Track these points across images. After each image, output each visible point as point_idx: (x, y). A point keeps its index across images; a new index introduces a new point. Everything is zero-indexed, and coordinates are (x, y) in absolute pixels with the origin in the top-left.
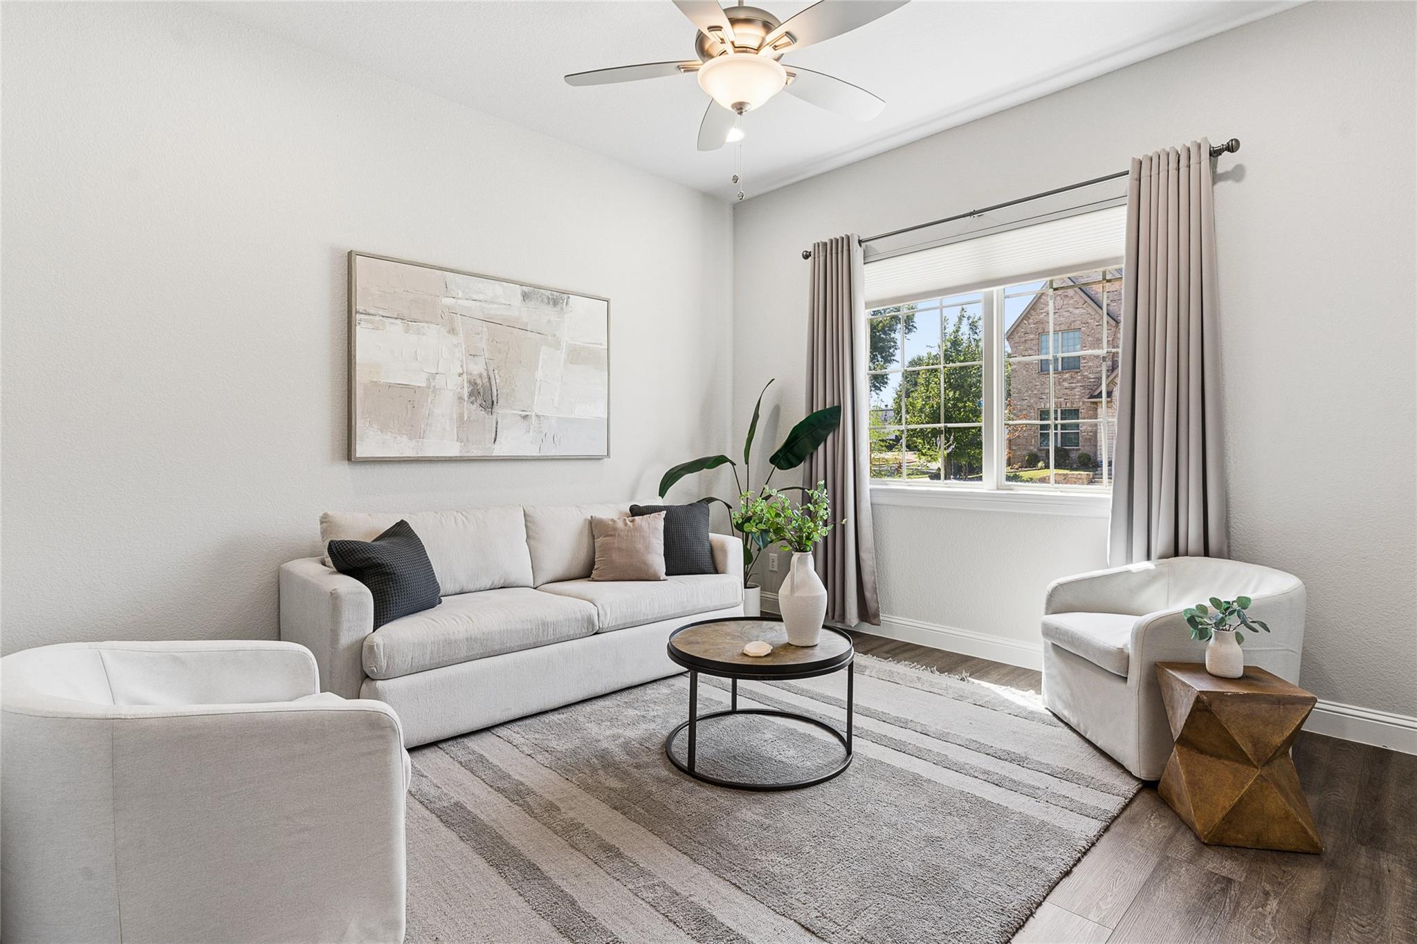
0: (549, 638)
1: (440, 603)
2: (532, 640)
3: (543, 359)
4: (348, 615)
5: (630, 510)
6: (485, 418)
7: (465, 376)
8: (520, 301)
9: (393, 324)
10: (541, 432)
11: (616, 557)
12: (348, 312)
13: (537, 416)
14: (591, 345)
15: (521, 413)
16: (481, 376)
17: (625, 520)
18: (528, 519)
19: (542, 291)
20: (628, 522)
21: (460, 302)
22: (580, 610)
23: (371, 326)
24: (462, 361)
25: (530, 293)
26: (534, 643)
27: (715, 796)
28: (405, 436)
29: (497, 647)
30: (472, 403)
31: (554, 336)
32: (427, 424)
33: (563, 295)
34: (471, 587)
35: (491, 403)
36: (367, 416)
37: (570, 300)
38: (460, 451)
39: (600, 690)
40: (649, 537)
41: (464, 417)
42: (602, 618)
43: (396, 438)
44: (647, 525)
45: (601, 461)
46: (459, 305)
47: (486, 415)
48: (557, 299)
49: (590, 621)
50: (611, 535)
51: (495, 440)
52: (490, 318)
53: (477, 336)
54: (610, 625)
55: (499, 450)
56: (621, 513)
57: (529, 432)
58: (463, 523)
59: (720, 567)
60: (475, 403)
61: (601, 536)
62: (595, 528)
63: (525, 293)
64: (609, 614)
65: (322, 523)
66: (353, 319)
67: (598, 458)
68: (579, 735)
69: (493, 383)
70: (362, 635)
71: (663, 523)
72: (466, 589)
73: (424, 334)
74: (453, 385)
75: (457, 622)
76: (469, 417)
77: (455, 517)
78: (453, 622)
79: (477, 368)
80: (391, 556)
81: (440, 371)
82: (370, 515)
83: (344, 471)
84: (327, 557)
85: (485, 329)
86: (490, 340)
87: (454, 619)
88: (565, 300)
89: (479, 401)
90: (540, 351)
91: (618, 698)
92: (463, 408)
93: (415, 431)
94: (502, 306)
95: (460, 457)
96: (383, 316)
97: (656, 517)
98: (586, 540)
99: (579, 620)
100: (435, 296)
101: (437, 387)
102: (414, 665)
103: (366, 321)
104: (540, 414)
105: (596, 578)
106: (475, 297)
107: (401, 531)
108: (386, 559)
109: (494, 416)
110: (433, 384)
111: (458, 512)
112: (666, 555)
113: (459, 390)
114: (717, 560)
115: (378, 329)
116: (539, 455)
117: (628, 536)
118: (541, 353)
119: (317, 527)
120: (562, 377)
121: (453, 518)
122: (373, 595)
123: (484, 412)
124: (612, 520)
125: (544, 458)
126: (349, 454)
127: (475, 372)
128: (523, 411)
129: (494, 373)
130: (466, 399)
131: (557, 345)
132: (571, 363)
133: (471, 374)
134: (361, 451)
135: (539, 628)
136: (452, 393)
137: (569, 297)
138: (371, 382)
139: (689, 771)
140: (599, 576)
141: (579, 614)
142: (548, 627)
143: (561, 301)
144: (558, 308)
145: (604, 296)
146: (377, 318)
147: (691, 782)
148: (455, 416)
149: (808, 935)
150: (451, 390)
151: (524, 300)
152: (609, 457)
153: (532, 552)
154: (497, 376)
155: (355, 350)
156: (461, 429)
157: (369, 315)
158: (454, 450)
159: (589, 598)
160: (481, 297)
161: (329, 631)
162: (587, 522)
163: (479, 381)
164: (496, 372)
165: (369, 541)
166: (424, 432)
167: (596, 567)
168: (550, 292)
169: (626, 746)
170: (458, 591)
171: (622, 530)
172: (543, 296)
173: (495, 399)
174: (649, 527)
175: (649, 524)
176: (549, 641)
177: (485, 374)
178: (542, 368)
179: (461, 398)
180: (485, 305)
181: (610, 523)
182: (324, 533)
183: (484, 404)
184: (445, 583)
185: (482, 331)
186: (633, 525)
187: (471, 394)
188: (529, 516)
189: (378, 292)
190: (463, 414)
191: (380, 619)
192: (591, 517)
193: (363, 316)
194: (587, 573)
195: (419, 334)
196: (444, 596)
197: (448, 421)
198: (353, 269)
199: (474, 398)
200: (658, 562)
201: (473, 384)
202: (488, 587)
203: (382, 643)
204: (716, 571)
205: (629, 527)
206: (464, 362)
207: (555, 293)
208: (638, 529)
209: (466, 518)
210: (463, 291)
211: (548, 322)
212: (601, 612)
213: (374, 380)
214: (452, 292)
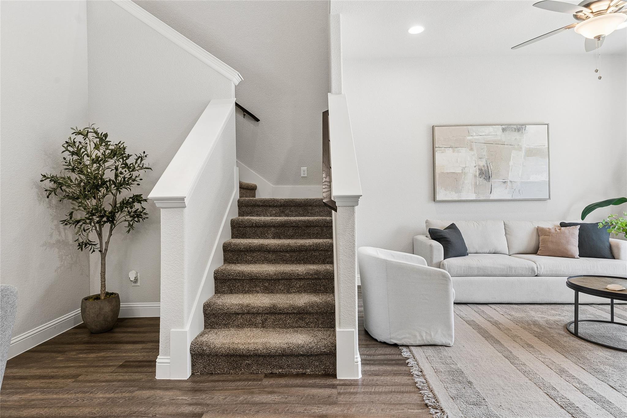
0: (512, 274)
1: (468, 255)
2: (504, 273)
3: (513, 156)
4: (435, 253)
5: (560, 224)
6: (486, 183)
7: (477, 167)
8: (501, 132)
9: (448, 150)
10: (513, 188)
11: (551, 246)
12: (433, 147)
13: (510, 181)
14: (538, 147)
15: (502, 180)
16: (484, 166)
17: (556, 228)
18: (506, 226)
19: (511, 126)
20: (557, 229)
21: (475, 137)
22: (528, 265)
23: (441, 152)
24: (476, 161)
25: (506, 128)
26: (506, 275)
27: (586, 344)
28: (454, 192)
29: (490, 273)
30: (480, 178)
31: (518, 145)
32: (462, 187)
33: (523, 126)
34: (480, 251)
35: (489, 177)
36: (440, 185)
37: (527, 128)
38: (476, 197)
39: (539, 300)
40: (569, 237)
41: (477, 183)
42: (539, 269)
43: (451, 193)
44: (568, 231)
45: (546, 201)
46: (474, 139)
47: (487, 182)
48: (520, 128)
49: (533, 270)
50: (547, 235)
51: (491, 193)
52: (487, 142)
53: (482, 150)
54: (544, 273)
55: (492, 197)
56: (555, 226)
57: (506, 189)
58: (477, 226)
59: (616, 255)
60: (482, 178)
61: (542, 235)
62: (540, 232)
63: (504, 128)
64: (543, 269)
65: (426, 223)
66: (435, 150)
67: (544, 200)
68: (525, 314)
69: (489, 168)
70: (440, 261)
71: (578, 231)
72: (478, 252)
73: (460, 152)
74: (472, 171)
75: (474, 261)
76: (479, 184)
77: (473, 223)
78: (472, 261)
79: (482, 163)
80: (450, 235)
81: (467, 166)
82: (442, 221)
83: (433, 204)
84: (428, 235)
85: (485, 147)
86: (488, 151)
87: (472, 260)
88: (524, 128)
89: (483, 177)
90: (511, 153)
91: (549, 306)
92: (477, 180)
93: (458, 190)
94: (492, 136)
95: (476, 200)
96: (445, 148)
97: (573, 228)
98: (535, 237)
99: (527, 268)
100: (464, 136)
101: (466, 172)
102: (458, 273)
103: (439, 150)
104: (512, 180)
105: (539, 254)
106: (481, 134)
107: (453, 227)
108: (447, 236)
109: (490, 183)
110: (464, 171)
111: (475, 221)
112: (579, 246)
113: (475, 173)
114: (614, 251)
115: (443, 152)
116: (512, 198)
117: (557, 236)
118: (512, 154)
119: (425, 225)
120: (523, 163)
121: (473, 224)
122: (444, 248)
123: (485, 181)
124: (549, 229)
125: (515, 200)
126: (434, 199)
127: (482, 165)
128: (504, 180)
129: (490, 165)
130: (478, 176)
131: (520, 149)
132: (528, 157)
133: (480, 166)
134: (438, 198)
135: (508, 269)
136: (472, 174)
137: (526, 127)
138: (441, 172)
139: (576, 334)
140: (541, 253)
141: (527, 266)
142: (512, 269)
143: (522, 129)
144: (520, 132)
145: (547, 123)
146: (443, 149)
147: (575, 337)
148: (473, 183)
149: (612, 389)
150: (471, 173)
151: (503, 132)
152: (550, 199)
153: (508, 240)
154: (491, 166)
155: (435, 161)
156: (476, 188)
157: (440, 148)
158: (473, 197)
159: (533, 260)
160: (484, 134)
161: (430, 257)
162: (536, 229)
163: (483, 169)
164: (491, 164)
165: (442, 230)
166: (461, 190)
167: (539, 249)
168: (516, 126)
169: (547, 322)
170: (475, 252)
171: (553, 233)
172: (513, 129)
173: (490, 175)
174: (569, 233)
175: (569, 231)
176: (513, 275)
177: (486, 165)
178: (513, 160)
179: (475, 176)
180: (485, 137)
181: (547, 229)
182: (427, 226)
183: (486, 178)
184: (470, 249)
185: (484, 148)
186: (560, 231)
187: (480, 174)
188: (506, 225)
189: (443, 139)
190: (477, 182)
191: (446, 256)
192: (538, 227)
193: (438, 149)
194: (535, 251)
195: (458, 152)
196: (470, 253)
197: (470, 186)
198: (434, 132)
199: (481, 176)
200: (575, 250)
201: (481, 170)
202: (488, 252)
203: (447, 264)
204: (613, 257)
205: (558, 232)
206: (477, 161)
207: (519, 126)
208: (564, 233)
209: (478, 224)
210: (476, 133)
211: (515, 139)
212: (538, 266)
213: (443, 171)
214: (471, 134)
